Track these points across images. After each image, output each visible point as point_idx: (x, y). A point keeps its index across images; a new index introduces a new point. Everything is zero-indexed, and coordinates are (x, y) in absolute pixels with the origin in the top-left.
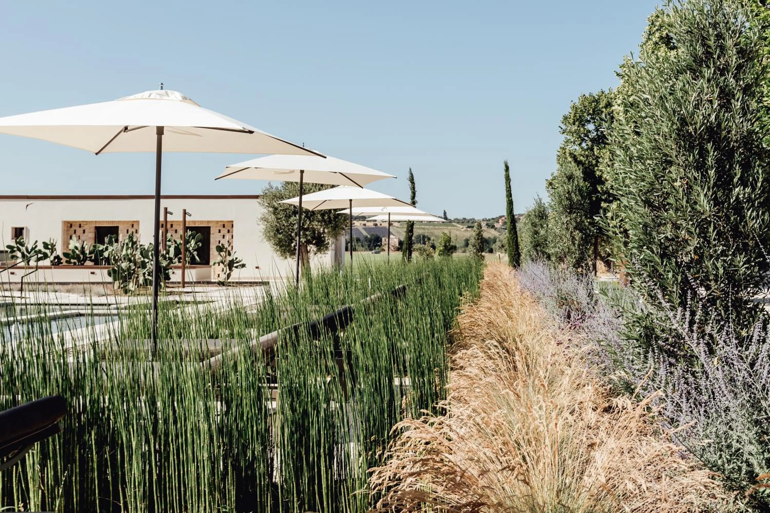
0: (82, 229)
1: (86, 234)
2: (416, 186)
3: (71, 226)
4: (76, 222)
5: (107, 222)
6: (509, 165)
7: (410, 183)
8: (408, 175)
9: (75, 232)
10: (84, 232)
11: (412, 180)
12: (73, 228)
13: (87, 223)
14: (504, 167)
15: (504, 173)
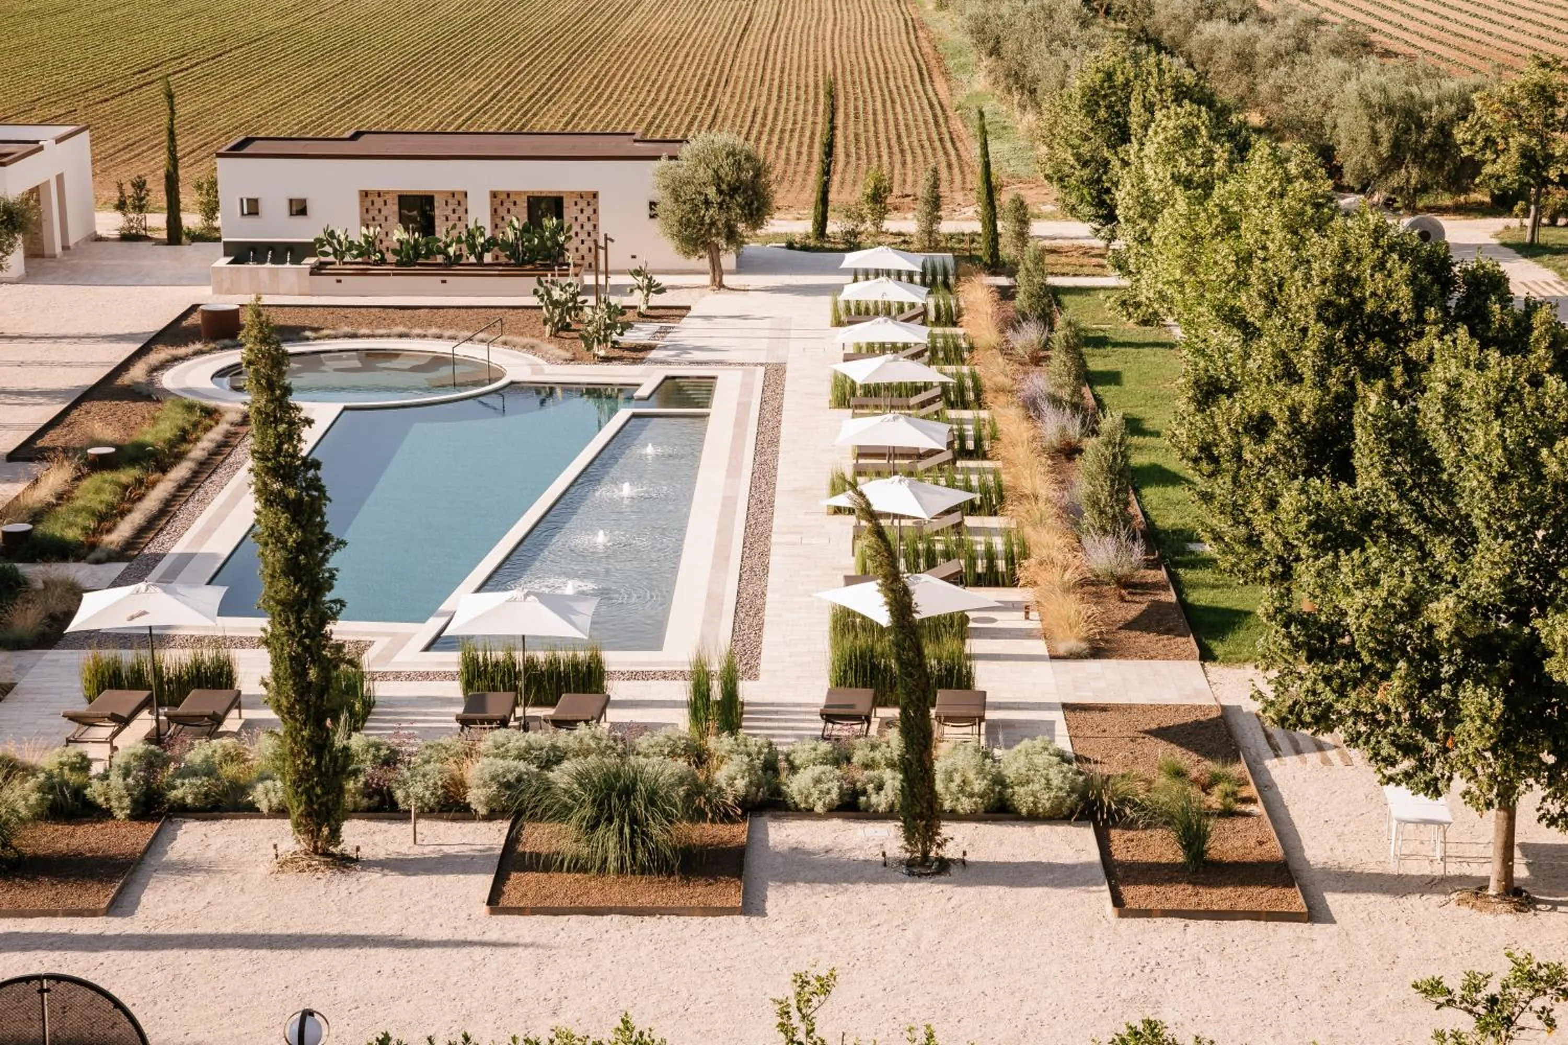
0: (382, 199)
1: (388, 206)
3: (367, 198)
4: (373, 191)
5: (420, 192)
9: (373, 203)
10: (385, 203)
12: (370, 198)
13: (389, 192)
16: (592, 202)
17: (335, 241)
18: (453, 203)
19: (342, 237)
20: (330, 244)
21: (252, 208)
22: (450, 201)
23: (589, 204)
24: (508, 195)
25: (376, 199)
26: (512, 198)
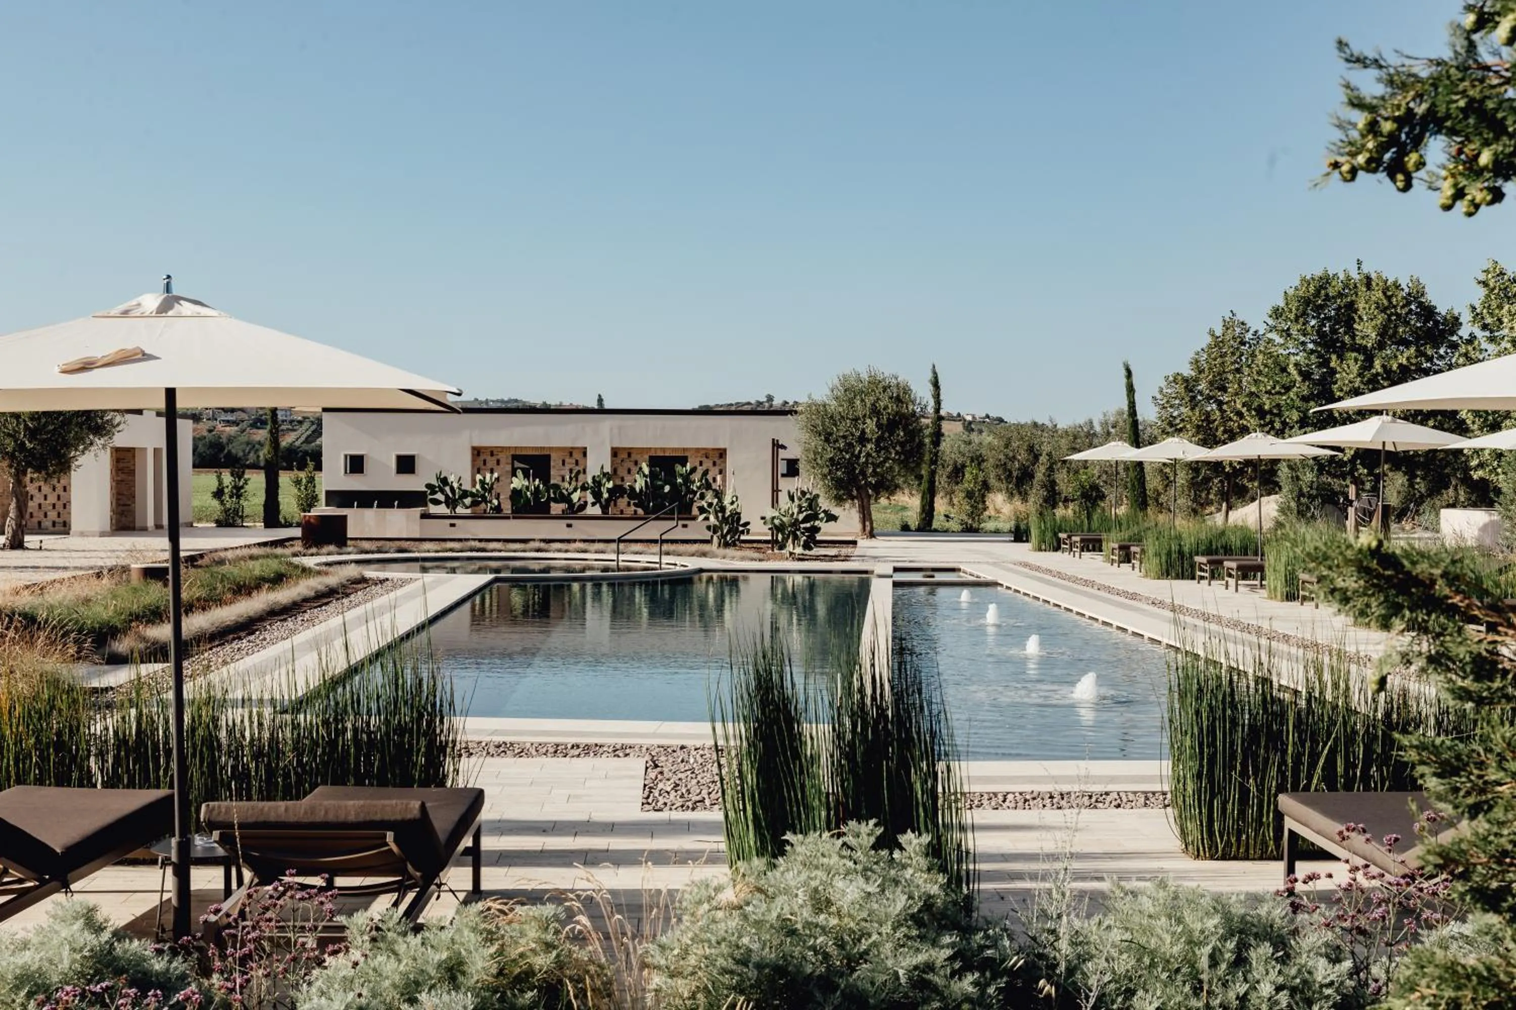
0: (494, 459)
1: (502, 466)
2: (942, 392)
3: (478, 454)
4: (486, 448)
5: (536, 448)
6: (1132, 368)
7: (932, 388)
8: (930, 375)
9: (485, 462)
10: (498, 462)
11: (936, 384)
12: (482, 458)
13: (503, 449)
14: (1124, 373)
15: (1125, 380)
16: (718, 462)
17: (447, 489)
18: (570, 462)
19: (455, 485)
20: (442, 491)
21: (356, 464)
22: (568, 460)
23: (714, 464)
24: (629, 455)
25: (489, 458)
26: (634, 457)
